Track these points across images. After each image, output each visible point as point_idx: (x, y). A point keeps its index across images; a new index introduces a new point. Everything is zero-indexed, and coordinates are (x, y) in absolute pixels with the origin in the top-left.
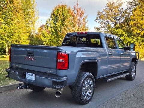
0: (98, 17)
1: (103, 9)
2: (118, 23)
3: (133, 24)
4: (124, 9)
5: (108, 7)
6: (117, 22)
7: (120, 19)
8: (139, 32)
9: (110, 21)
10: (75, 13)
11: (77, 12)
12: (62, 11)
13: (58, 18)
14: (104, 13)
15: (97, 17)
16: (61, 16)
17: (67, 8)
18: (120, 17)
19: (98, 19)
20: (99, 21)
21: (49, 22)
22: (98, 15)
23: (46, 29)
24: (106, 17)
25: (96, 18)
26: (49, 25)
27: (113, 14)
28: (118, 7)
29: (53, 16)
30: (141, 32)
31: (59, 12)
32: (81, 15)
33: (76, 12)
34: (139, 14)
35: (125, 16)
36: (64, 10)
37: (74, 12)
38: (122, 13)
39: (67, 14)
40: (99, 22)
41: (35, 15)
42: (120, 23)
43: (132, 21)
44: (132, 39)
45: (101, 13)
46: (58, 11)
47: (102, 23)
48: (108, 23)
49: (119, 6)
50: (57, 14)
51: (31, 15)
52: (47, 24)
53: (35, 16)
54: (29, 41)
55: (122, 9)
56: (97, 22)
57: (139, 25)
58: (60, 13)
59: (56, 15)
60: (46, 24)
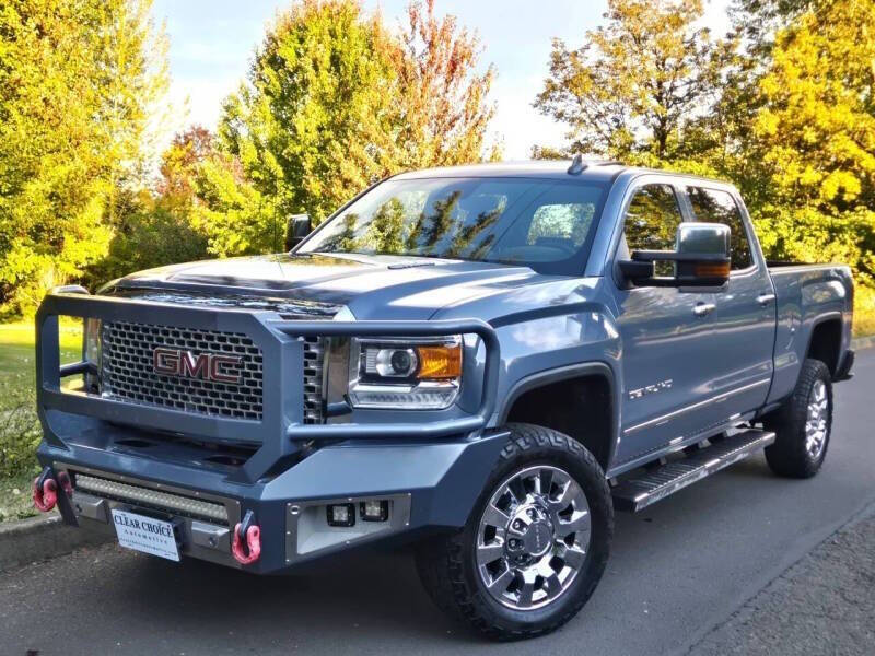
0: (557, 82)
1: (589, 34)
2: (681, 122)
3: (773, 130)
4: (718, 35)
5: (617, 16)
6: (675, 116)
7: (691, 95)
8: (811, 176)
9: (628, 110)
10: (413, 50)
11: (431, 45)
12: (327, 38)
13: (305, 83)
14: (593, 56)
15: (550, 82)
16: (324, 73)
17: (363, 19)
18: (691, 82)
19: (558, 94)
20: (560, 106)
21: (244, 111)
22: (553, 68)
23: (226, 154)
24: (605, 82)
25: (542, 90)
26: (243, 132)
27: (651, 66)
28: (678, 23)
29: (268, 71)
30: (825, 178)
31: (311, 44)
32: (454, 65)
33: (420, 46)
34: (810, 69)
35: (724, 80)
36: (345, 35)
37: (406, 48)
38: (707, 57)
39: (364, 61)
40: (560, 116)
41: (144, 61)
42: (690, 123)
43: (763, 110)
44: (767, 222)
45: (576, 54)
46: (302, 41)
47: (582, 121)
48: (616, 120)
49: (683, 16)
50: (299, 55)
51: (121, 61)
52: (234, 124)
53: (143, 71)
54: (112, 235)
55: (707, 30)
56: (551, 116)
57: (810, 136)
58: (318, 55)
59: (290, 65)
60: (227, 120)
